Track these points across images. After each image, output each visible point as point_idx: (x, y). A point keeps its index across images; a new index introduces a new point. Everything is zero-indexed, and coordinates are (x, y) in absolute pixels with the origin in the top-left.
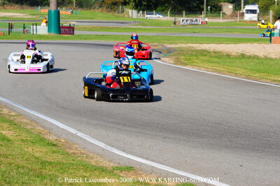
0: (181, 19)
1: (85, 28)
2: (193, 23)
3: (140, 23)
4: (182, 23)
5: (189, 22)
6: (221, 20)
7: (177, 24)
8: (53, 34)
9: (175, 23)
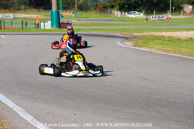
0: (152, 16)
1: (81, 24)
2: (161, 19)
3: (122, 20)
4: (152, 19)
5: (157, 18)
6: (182, 17)
7: (148, 20)
8: (55, 28)
9: (147, 19)
